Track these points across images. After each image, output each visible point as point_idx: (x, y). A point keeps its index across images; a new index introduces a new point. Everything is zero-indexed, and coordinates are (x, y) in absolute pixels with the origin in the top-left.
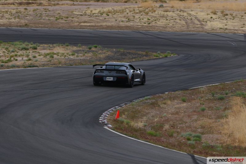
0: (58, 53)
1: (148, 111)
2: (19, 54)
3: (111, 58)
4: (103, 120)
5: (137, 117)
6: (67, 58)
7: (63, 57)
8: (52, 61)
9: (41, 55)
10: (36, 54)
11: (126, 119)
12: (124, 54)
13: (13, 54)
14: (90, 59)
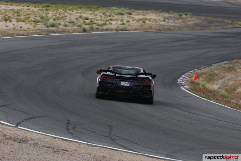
0: (151, 19)
1: (224, 75)
2: (114, 18)
3: (198, 25)
4: (181, 81)
5: (213, 80)
6: (158, 23)
7: (154, 23)
8: (144, 26)
9: (135, 20)
10: (130, 18)
11: (203, 81)
12: (211, 22)
13: (109, 18)
14: (179, 25)
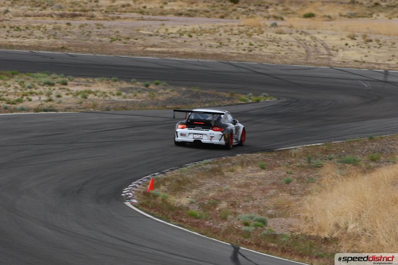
0: (97, 92)
1: (203, 182)
2: (38, 91)
3: (174, 100)
4: (128, 192)
6: (107, 99)
7: (101, 98)
8: (84, 102)
9: (71, 94)
10: (64, 91)
11: (166, 192)
12: (197, 96)
13: (29, 90)
14: (142, 101)
